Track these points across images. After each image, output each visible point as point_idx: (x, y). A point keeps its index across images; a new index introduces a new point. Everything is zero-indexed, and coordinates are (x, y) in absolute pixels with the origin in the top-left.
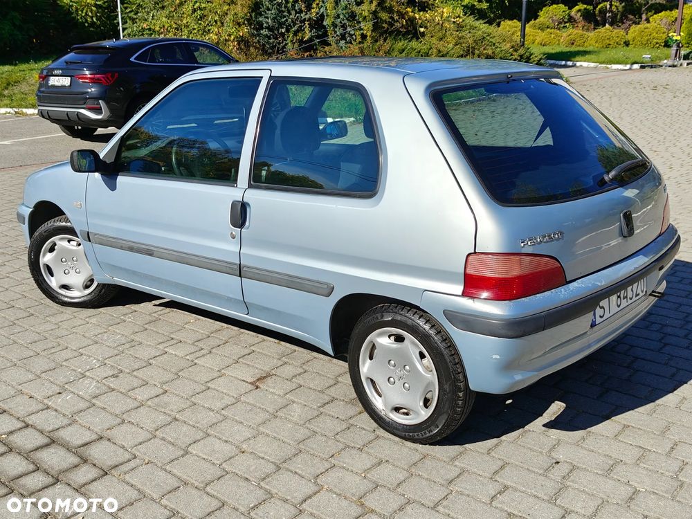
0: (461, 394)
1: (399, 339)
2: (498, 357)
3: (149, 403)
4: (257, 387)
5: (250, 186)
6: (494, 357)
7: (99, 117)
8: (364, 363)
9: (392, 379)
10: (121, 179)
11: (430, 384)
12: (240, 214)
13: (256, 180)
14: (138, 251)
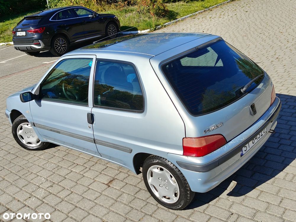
0: (189, 192)
1: (161, 169)
2: (200, 180)
3: (66, 199)
4: (109, 186)
5: (94, 107)
6: (199, 180)
7: (40, 47)
8: (149, 179)
9: (161, 185)
10: (43, 102)
11: (175, 188)
12: (91, 118)
13: (96, 104)
14: (54, 131)
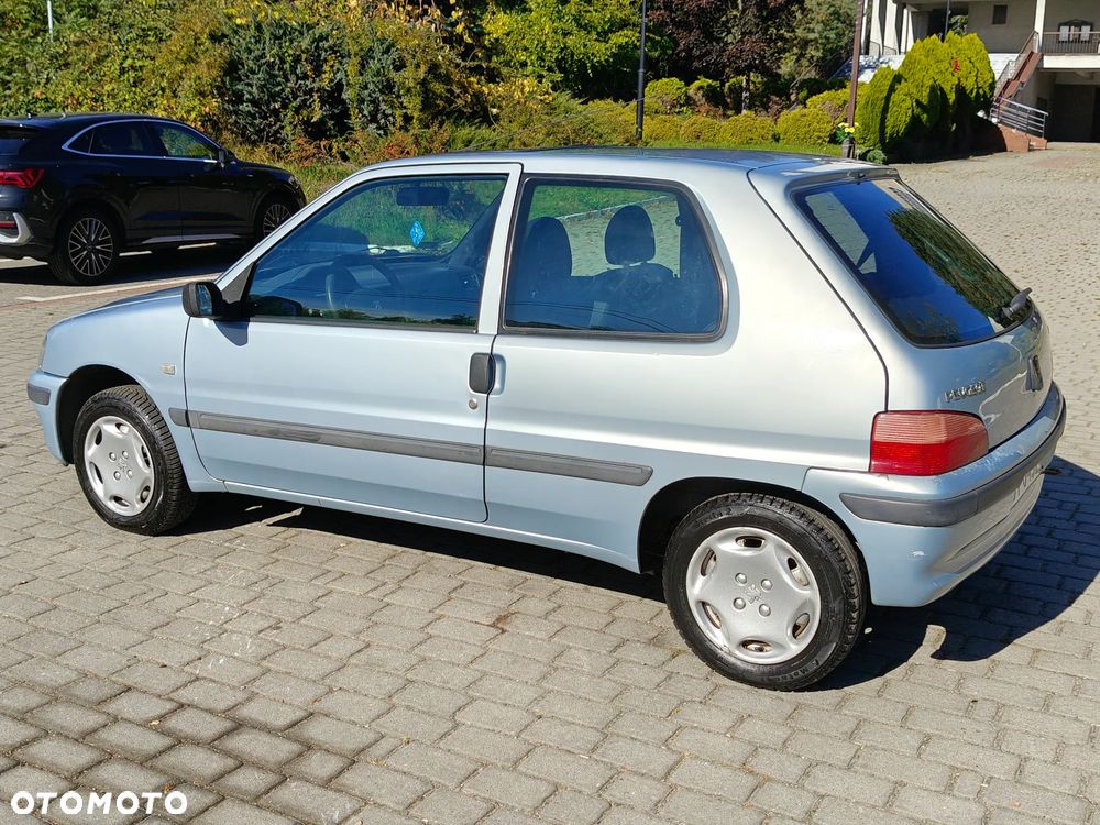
0: (855, 615)
1: (753, 542)
2: (921, 554)
4: (503, 631)
5: (501, 332)
6: (916, 554)
7: (14, 240)
8: (693, 583)
9: (740, 602)
10: (256, 329)
13: (512, 322)
14: (289, 436)
